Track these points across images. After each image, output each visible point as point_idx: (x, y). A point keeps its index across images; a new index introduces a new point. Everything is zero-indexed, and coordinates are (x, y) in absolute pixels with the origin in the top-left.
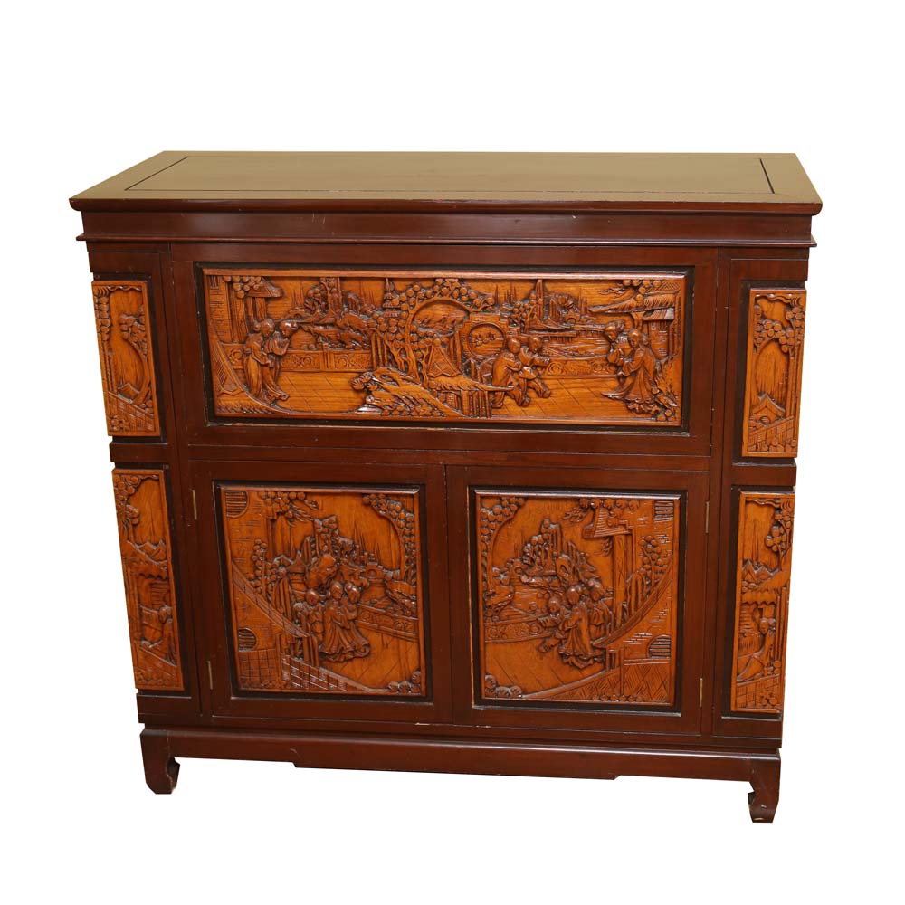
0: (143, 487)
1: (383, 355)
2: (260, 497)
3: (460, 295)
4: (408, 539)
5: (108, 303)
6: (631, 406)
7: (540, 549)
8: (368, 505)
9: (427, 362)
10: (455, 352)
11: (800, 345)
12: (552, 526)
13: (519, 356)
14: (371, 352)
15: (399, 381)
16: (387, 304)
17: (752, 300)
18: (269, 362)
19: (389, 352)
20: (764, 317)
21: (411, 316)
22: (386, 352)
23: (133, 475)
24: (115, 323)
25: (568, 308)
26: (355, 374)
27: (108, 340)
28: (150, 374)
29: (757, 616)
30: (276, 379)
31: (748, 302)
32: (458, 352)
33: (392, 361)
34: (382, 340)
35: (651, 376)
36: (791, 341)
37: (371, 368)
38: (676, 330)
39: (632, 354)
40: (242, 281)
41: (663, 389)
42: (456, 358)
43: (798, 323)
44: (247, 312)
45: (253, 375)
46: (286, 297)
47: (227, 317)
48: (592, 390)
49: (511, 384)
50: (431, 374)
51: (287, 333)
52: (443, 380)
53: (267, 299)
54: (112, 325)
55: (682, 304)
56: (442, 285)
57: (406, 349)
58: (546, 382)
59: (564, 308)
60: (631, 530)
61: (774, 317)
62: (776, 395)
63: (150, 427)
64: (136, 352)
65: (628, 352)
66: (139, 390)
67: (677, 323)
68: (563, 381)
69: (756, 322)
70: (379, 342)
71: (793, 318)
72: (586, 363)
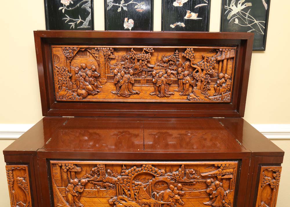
1: (121, 192)
3: (152, 170)
5: (12, 173)
9: (138, 194)
10: (149, 190)
11: (278, 186)
13: (173, 191)
14: (117, 191)
15: (127, 201)
16: (123, 174)
17: (262, 170)
18: (76, 194)
19: (123, 190)
20: (265, 176)
21: (133, 178)
22: (122, 191)
24: (15, 180)
25: (193, 174)
26: (110, 198)
27: (12, 187)
28: (29, 199)
30: (79, 200)
31: (260, 171)
32: (150, 190)
33: (124, 193)
34: (121, 186)
35: (222, 197)
36: (275, 184)
37: (116, 195)
38: (233, 182)
40: (65, 166)
41: (227, 202)
42: (149, 192)
43: (278, 178)
44: (67, 177)
45: (70, 199)
46: (83, 171)
47: (59, 178)
48: (200, 202)
49: (170, 201)
50: (139, 198)
51: (83, 184)
52: (144, 200)
53: (76, 172)
54: (14, 181)
55: (236, 173)
56: (145, 167)
57: (130, 189)
58: (183, 199)
59: (191, 174)
61: (268, 176)
62: (266, 202)
64: (24, 191)
66: (25, 204)
67: (234, 179)
68: (189, 199)
69: (263, 178)
70: (120, 187)
71: (276, 177)
72: (198, 193)
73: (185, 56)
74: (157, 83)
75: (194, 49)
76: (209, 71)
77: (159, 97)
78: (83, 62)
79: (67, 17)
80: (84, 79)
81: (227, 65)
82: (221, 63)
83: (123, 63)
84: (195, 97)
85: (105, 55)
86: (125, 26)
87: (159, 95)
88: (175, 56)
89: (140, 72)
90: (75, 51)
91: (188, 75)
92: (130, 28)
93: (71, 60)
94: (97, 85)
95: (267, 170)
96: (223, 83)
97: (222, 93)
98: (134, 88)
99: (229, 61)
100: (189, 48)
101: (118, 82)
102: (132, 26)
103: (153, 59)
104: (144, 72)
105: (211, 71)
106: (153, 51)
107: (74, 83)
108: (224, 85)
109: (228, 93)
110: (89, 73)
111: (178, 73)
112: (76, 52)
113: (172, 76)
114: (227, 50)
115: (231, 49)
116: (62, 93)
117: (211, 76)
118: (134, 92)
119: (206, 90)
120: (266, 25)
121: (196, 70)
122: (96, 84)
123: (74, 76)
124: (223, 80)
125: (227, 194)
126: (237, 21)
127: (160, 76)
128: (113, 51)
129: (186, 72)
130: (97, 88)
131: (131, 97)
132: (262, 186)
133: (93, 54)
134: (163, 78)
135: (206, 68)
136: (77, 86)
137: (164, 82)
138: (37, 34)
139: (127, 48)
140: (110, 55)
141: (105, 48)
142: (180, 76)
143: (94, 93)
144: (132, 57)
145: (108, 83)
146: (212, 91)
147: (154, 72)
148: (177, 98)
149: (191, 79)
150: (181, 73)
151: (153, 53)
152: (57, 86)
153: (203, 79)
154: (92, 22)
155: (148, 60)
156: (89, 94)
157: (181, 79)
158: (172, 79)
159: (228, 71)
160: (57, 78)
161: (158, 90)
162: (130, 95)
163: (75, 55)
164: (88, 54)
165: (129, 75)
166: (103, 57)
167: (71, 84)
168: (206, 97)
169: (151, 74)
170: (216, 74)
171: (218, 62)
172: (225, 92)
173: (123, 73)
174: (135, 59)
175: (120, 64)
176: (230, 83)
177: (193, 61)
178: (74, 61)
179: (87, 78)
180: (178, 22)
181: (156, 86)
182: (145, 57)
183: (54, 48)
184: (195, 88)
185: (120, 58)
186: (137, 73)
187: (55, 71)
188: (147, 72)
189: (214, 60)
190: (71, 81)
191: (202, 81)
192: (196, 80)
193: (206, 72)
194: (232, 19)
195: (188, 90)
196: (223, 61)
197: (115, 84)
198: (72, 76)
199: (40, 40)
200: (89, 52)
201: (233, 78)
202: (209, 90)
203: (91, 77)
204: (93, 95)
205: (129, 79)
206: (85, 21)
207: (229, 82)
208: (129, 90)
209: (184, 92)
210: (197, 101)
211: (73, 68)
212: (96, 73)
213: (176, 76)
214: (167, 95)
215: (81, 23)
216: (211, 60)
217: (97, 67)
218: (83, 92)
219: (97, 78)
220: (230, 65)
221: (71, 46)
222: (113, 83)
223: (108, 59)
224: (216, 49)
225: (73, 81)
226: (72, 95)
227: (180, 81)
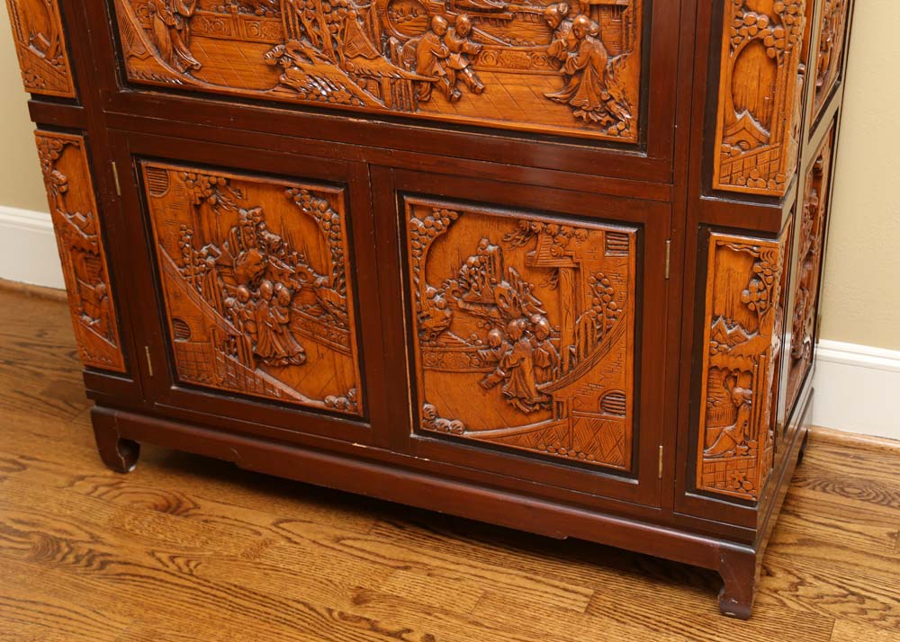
0: (67, 153)
1: (294, 25)
2: (181, 178)
4: (334, 243)
6: (576, 114)
7: (476, 273)
8: (291, 200)
9: (342, 38)
10: (372, 28)
12: (491, 248)
13: (446, 38)
14: (282, 22)
15: (314, 58)
18: (177, 23)
19: (300, 23)
20: (745, 8)
22: (297, 23)
23: (54, 138)
26: (267, 46)
28: (58, 27)
29: (731, 383)
30: (187, 44)
32: (376, 29)
33: (305, 34)
34: (293, 8)
35: (600, 77)
36: (780, 43)
37: (284, 41)
38: (631, 20)
39: (577, 48)
41: (615, 95)
42: (374, 36)
43: (790, 19)
45: (162, 37)
48: (534, 88)
49: (437, 74)
50: (347, 54)
52: (361, 62)
57: (318, 19)
58: (479, 74)
60: (578, 264)
61: (760, 9)
62: (760, 113)
63: (66, 87)
65: (573, 44)
66: (49, 41)
67: (631, 9)
68: (499, 75)
69: (734, 14)
70: (289, 8)
71: (783, 12)
72: (525, 54)
125: (612, 64)
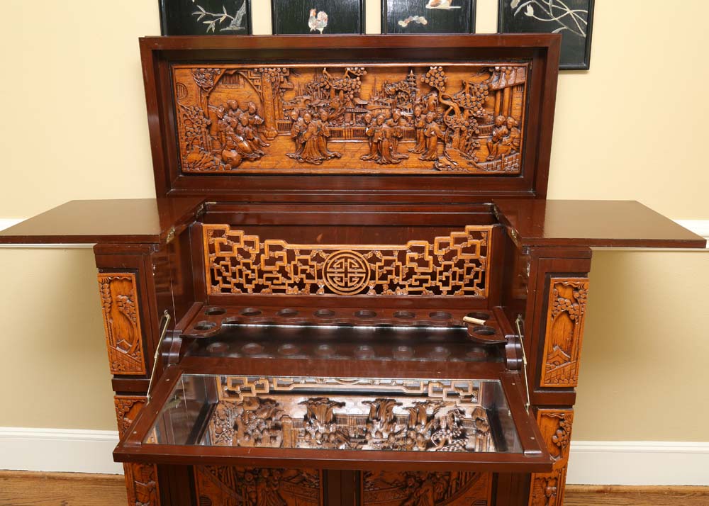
5: (109, 288)
17: (552, 286)
23: (128, 399)
24: (114, 300)
27: (109, 312)
28: (138, 334)
29: (544, 485)
31: (549, 287)
36: (577, 312)
54: (112, 302)
61: (566, 296)
63: (139, 369)
64: (129, 320)
66: (131, 344)
73: (427, 81)
74: (373, 136)
75: (443, 67)
76: (475, 112)
77: (378, 163)
78: (232, 96)
79: (201, 11)
80: (235, 129)
81: (511, 98)
82: (499, 95)
83: (308, 97)
84: (449, 163)
85: (272, 83)
86: (311, 25)
87: (379, 161)
88: (408, 82)
89: (340, 116)
90: (217, 75)
91: (434, 120)
92: (321, 30)
93: (210, 94)
94: (259, 142)
95: (561, 284)
96: (505, 135)
97: (503, 155)
98: (329, 146)
99: (515, 89)
100: (434, 67)
101: (300, 134)
102: (325, 24)
103: (366, 90)
104: (349, 115)
105: (479, 112)
106: (365, 72)
107: (216, 138)
108: (505, 139)
109: (514, 156)
110: (244, 117)
111: (414, 117)
112: (218, 78)
113: (403, 121)
114: (510, 68)
115: (519, 67)
116: (193, 156)
117: (481, 120)
118: (331, 154)
119: (471, 149)
120: (590, 18)
121: (449, 110)
122: (256, 139)
123: (214, 124)
124: (504, 129)
126: (530, 12)
127: (379, 124)
128: (288, 74)
129: (431, 115)
130: (260, 148)
131: (325, 164)
132: (553, 316)
133: (250, 81)
134: (384, 126)
135: (469, 104)
136: (222, 144)
137: (388, 134)
138: (145, 43)
139: (316, 68)
140: (282, 82)
141: (272, 68)
142: (418, 122)
143: (252, 156)
144: (325, 86)
145: (280, 138)
146: (484, 152)
147: (368, 115)
148: (413, 164)
149: (440, 127)
150: (420, 116)
151: (365, 76)
152: (183, 144)
153: (463, 128)
154: (247, 19)
155: (356, 91)
156: (244, 159)
157: (421, 128)
158: (403, 128)
159: (513, 111)
160: (184, 127)
161: (377, 150)
162: (322, 160)
163: (217, 83)
164: (242, 80)
165: (320, 121)
166: (270, 85)
167: (210, 139)
168: (470, 163)
169: (363, 118)
170: (489, 117)
171: (493, 93)
172: (508, 153)
173: (308, 117)
174: (330, 89)
175: (302, 100)
176: (517, 136)
177: (444, 92)
178: (215, 95)
179: (240, 128)
180: (413, 16)
181: (372, 142)
182: (349, 85)
183: (177, 71)
184: (448, 145)
185: (303, 88)
186: (336, 116)
187: (180, 115)
188: (354, 114)
189: (484, 90)
190: (209, 133)
191: (461, 132)
192: (450, 129)
193: (470, 112)
194: (521, 6)
195: (435, 149)
196: (502, 90)
197: (294, 139)
198: (211, 124)
199: (150, 55)
200: (244, 78)
201: (523, 125)
202: (477, 149)
203: (247, 125)
204: (251, 161)
205: (319, 129)
206: (234, 17)
207: (515, 134)
208: (320, 151)
209: (427, 152)
210: (454, 172)
211: (213, 109)
212: (256, 117)
213: (412, 122)
214: (393, 161)
215: (228, 21)
216: (478, 89)
217: (259, 106)
218: (234, 154)
219: (258, 127)
220: (518, 99)
221: (210, 67)
222: (289, 137)
223: (279, 90)
224: (488, 67)
225: (214, 133)
226: (212, 161)
227: (418, 130)
